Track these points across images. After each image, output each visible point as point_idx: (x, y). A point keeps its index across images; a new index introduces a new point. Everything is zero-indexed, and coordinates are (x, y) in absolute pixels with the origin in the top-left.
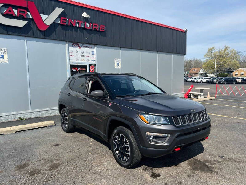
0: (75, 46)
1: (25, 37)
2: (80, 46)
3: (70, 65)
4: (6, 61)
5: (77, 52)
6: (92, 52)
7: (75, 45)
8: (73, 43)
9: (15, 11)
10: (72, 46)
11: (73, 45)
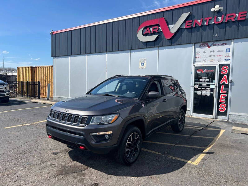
0: (203, 46)
1: (158, 47)
2: (210, 45)
3: (194, 67)
4: (145, 68)
5: (205, 52)
6: (226, 49)
7: (204, 45)
8: (200, 44)
10: (200, 47)
11: (200, 45)
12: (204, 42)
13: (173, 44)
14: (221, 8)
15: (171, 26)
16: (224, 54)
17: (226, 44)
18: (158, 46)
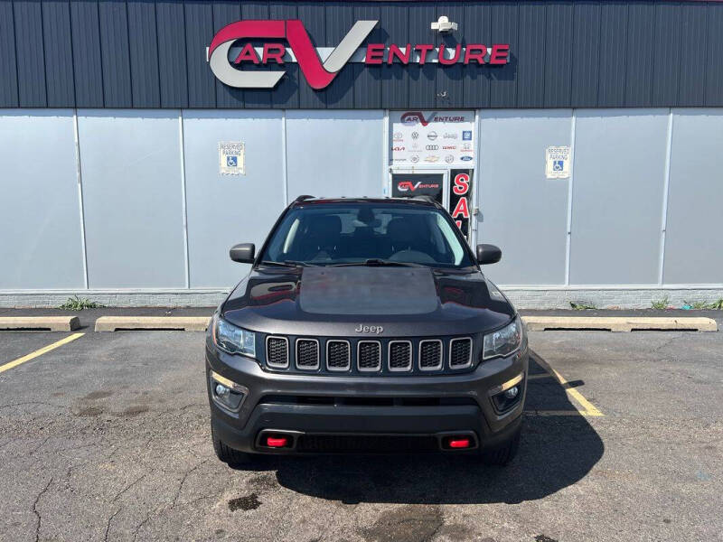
0: (409, 119)
1: (284, 109)
2: (426, 119)
3: (390, 176)
4: (241, 172)
5: (415, 136)
6: (464, 132)
7: (412, 117)
8: (404, 112)
9: (260, 51)
10: (403, 120)
11: (403, 117)
12: (416, 109)
13: (332, 106)
14: (454, 26)
15: (324, 52)
16: (460, 144)
17: (462, 119)
18: (283, 106)
